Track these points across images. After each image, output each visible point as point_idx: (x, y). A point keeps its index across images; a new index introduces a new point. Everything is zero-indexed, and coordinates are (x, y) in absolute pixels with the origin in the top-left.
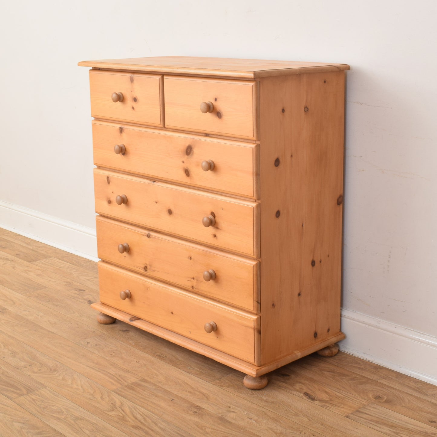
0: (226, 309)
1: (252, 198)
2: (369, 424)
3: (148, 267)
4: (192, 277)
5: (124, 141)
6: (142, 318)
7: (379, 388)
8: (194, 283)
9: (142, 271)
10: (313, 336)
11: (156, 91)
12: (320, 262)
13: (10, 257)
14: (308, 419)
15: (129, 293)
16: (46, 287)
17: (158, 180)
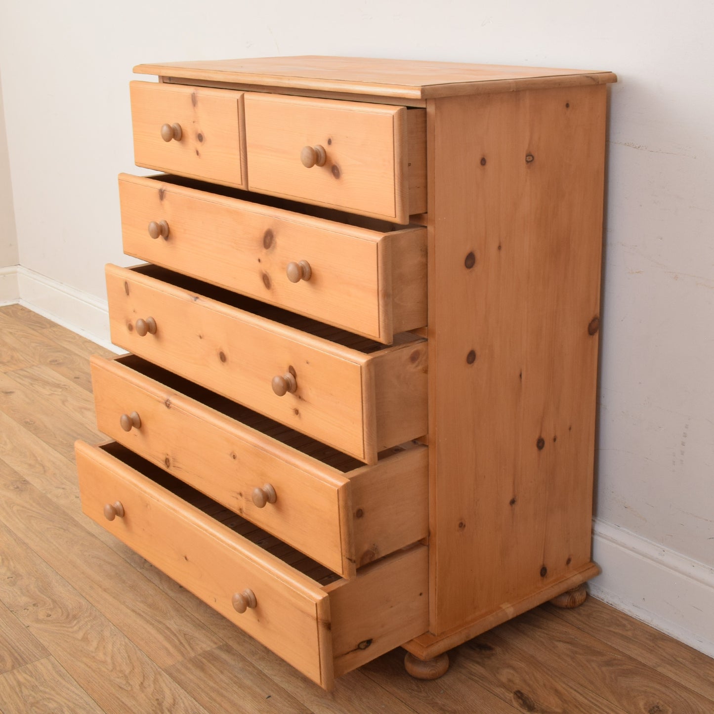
3: (171, 461)
4: (238, 491)
5: (166, 214)
7: (658, 687)
8: (242, 503)
10: (539, 574)
12: (555, 440)
15: (121, 508)
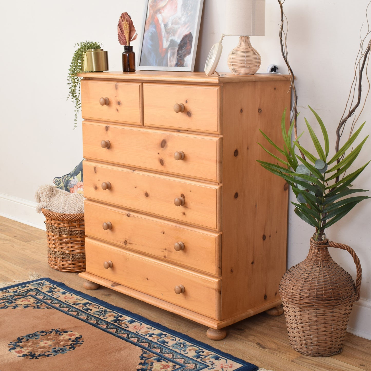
0: (193, 274)
1: (215, 181)
2: (311, 367)
3: (128, 241)
4: (164, 248)
5: (109, 137)
6: (121, 284)
8: (166, 253)
9: (123, 245)
10: (263, 298)
11: (137, 96)
12: (270, 236)
13: (9, 238)
14: (261, 363)
15: (111, 263)
16: (40, 262)
17: (137, 169)
